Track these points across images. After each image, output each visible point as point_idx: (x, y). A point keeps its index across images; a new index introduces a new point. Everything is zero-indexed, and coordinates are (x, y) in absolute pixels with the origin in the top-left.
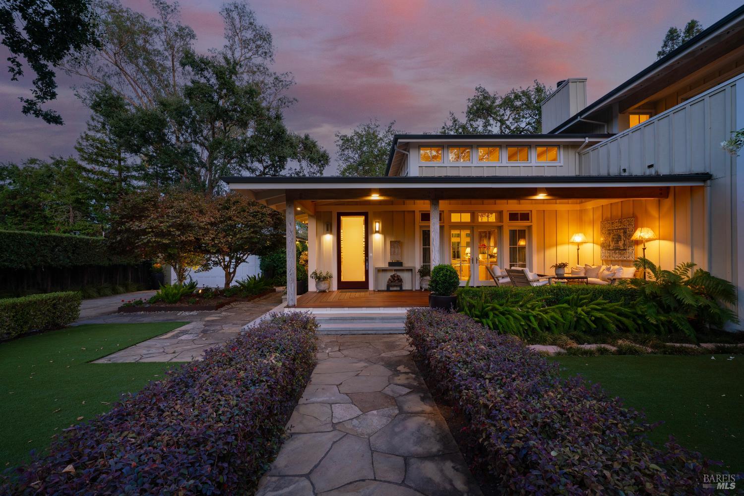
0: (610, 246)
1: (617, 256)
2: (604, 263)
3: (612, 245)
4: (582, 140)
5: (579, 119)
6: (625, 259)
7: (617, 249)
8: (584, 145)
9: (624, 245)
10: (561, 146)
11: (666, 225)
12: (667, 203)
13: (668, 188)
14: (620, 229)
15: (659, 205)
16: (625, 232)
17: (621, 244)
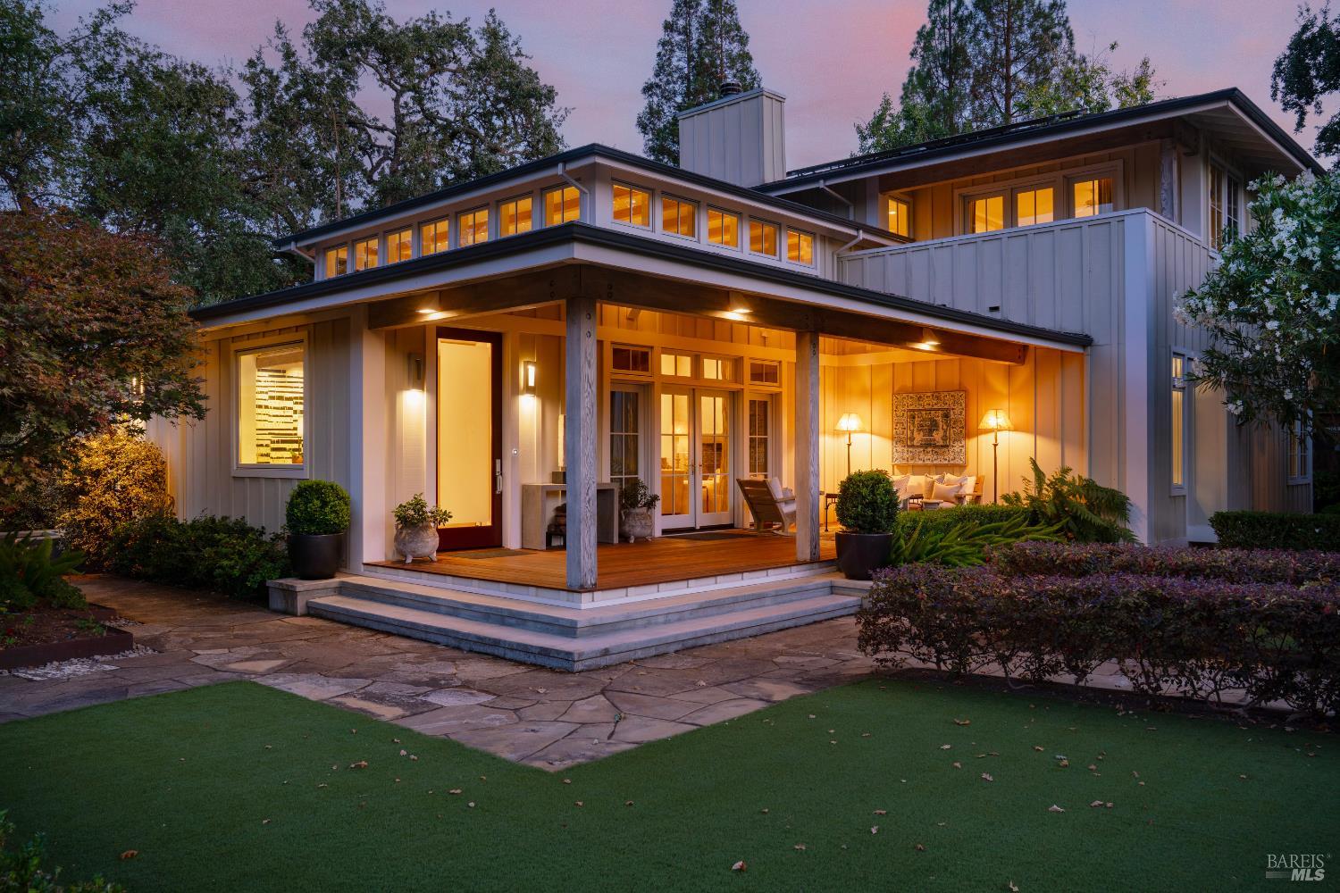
0: (912, 439)
1: (929, 458)
2: (896, 470)
3: (919, 437)
4: (852, 232)
5: (821, 184)
6: (946, 462)
7: (928, 445)
8: (854, 242)
9: (945, 438)
10: (818, 236)
11: (1021, 408)
12: (1023, 372)
13: (1025, 347)
14: (935, 410)
15: (1009, 374)
16: (946, 416)
17: (938, 436)
